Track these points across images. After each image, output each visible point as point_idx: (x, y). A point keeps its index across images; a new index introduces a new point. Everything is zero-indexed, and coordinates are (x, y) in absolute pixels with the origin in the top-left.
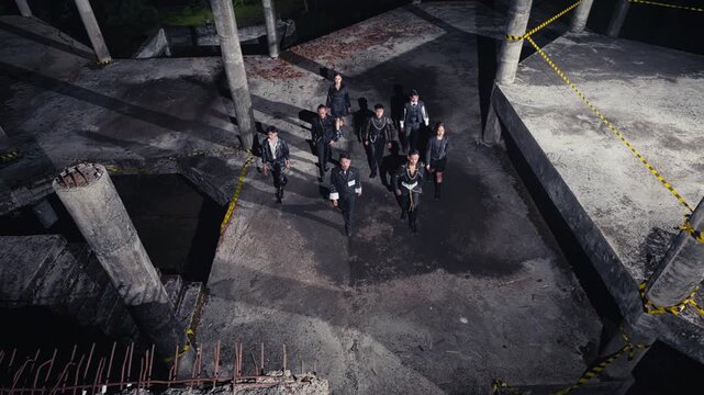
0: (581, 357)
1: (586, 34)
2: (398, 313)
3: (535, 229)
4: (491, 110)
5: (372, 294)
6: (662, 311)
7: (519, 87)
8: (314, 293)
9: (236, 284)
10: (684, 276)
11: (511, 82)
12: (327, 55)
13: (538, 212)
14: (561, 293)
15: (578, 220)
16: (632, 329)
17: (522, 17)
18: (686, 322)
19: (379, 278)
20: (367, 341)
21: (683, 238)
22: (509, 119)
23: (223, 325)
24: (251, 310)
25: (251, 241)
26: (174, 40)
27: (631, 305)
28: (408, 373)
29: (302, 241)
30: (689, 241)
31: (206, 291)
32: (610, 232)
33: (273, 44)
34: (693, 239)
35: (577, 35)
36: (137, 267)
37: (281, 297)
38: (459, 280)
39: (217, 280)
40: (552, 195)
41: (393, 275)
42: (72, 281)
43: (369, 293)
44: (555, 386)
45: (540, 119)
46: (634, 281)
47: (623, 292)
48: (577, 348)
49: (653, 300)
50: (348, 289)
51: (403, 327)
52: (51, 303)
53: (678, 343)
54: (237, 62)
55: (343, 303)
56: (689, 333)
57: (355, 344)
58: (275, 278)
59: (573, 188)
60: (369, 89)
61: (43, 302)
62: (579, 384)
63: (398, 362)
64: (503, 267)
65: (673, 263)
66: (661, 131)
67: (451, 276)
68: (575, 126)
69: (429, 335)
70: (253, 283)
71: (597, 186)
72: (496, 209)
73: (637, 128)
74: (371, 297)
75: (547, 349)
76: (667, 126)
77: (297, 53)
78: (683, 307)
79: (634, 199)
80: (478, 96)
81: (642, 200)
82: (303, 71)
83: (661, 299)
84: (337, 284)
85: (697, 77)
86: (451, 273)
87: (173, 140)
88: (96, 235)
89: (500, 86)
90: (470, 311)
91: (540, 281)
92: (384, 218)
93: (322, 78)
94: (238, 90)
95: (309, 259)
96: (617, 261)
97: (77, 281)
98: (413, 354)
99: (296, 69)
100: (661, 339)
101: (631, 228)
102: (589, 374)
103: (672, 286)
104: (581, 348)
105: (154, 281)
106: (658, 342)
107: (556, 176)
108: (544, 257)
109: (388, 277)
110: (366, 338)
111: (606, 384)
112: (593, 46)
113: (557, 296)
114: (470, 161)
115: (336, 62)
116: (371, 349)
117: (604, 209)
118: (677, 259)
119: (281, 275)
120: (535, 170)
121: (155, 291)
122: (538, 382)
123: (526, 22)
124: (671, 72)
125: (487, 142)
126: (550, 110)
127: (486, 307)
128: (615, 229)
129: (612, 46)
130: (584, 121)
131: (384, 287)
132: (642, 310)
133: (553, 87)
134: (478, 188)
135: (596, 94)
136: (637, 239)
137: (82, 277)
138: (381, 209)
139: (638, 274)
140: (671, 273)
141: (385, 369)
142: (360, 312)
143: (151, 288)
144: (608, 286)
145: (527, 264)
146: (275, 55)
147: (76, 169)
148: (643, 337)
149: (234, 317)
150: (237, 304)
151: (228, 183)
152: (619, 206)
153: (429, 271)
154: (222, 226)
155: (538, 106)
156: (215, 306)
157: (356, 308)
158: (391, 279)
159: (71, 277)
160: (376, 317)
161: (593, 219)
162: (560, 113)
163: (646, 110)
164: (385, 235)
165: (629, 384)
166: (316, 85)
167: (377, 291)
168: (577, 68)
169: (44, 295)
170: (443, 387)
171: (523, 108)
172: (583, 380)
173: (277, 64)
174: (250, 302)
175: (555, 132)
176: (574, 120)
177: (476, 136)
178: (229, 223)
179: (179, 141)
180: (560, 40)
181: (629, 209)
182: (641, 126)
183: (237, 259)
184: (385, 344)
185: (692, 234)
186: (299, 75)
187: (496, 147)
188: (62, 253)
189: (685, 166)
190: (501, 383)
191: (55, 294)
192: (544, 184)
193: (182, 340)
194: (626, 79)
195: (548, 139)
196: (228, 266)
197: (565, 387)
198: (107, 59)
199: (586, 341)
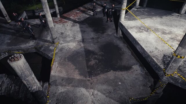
0: (150, 89)
1: (139, 7)
2: (103, 83)
3: (134, 57)
4: (119, 28)
5: (95, 79)
6: (169, 75)
7: (125, 21)
8: (80, 81)
9: (58, 81)
10: (174, 66)
11: (123, 20)
12: (73, 16)
13: (133, 53)
14: (143, 73)
15: (145, 54)
16: (162, 80)
17: (125, 4)
18: (175, 77)
19: (96, 75)
20: (96, 92)
21: (174, 57)
22: (124, 30)
23: (56, 93)
24: (63, 88)
25: (60, 69)
26: (28, 14)
27: (162, 75)
28: (108, 99)
29: (74, 67)
30: (175, 58)
31: (49, 84)
32: (154, 57)
33: (58, 14)
34: (176, 57)
35: (137, 7)
36: (34, 82)
37: (71, 83)
38: (117, 73)
39: (52, 81)
40: (138, 49)
41: (100, 73)
42: (11, 87)
43: (94, 79)
44: (145, 97)
45: (132, 29)
46: (162, 69)
47: (159, 71)
48: (148, 86)
49: (167, 73)
50: (88, 79)
51: (105, 87)
52: (5, 94)
53: (174, 82)
54: (50, 20)
55: (88, 83)
56: (176, 80)
57: (93, 93)
58: (68, 78)
59: (143, 46)
60: (86, 24)
61: (3, 94)
62: (150, 96)
63: (105, 97)
64: (127, 68)
65: (172, 63)
66: (161, 30)
67: (115, 72)
68: (141, 31)
69: (112, 88)
70: (62, 80)
71: (149, 45)
72: (123, 53)
73: (155, 30)
74: (95, 80)
75: (141, 88)
76: (162, 29)
77: (65, 16)
78: (174, 74)
79: (158, 48)
80: (114, 24)
81: (160, 48)
82: (67, 21)
83: (169, 72)
84: (85, 78)
85: (167, 16)
86: (114, 71)
87: (33, 43)
88: (22, 74)
89: (121, 22)
90: (121, 81)
91: (137, 71)
92: (95, 59)
93: (73, 22)
94: (51, 28)
95: (77, 72)
96: (157, 64)
97: (12, 87)
98: (109, 94)
99: (65, 20)
100: (170, 82)
101: (159, 55)
102: (152, 93)
103: (172, 69)
104: (149, 86)
105: (38, 84)
106: (168, 83)
107: (138, 44)
108: (137, 64)
109: (99, 74)
110: (95, 91)
111: (156, 95)
112: (142, 10)
113: (142, 74)
114: (115, 41)
115: (75, 18)
116: (97, 94)
117: (152, 51)
118: (172, 62)
119: (70, 77)
120: (132, 42)
121: (39, 87)
122: (140, 97)
123: (126, 5)
124: (161, 15)
125: (118, 36)
126: (134, 27)
127: (125, 79)
128: (155, 56)
129: (146, 10)
130: (143, 29)
131: (98, 77)
132: (164, 75)
133: (134, 21)
134: (118, 48)
135: (144, 22)
136: (160, 58)
137: (13, 85)
138: (94, 56)
139: (162, 67)
140: (171, 66)
141: (102, 99)
142: (93, 84)
143: (38, 87)
144: (155, 70)
145: (133, 67)
146: (59, 17)
147: (14, 56)
148: (165, 82)
149: (59, 90)
150: (59, 87)
151: (51, 53)
152: (155, 50)
153: (109, 71)
154: (51, 65)
155: (131, 26)
156: (53, 88)
157: (91, 84)
158: (99, 75)
159: (10, 86)
160: (97, 85)
161: (149, 54)
162: (137, 27)
163: (157, 25)
164: (96, 63)
165: (162, 94)
166: (71, 24)
167: (96, 78)
168: (139, 16)
169: (3, 92)
170: (117, 101)
171: (127, 27)
172: (151, 95)
173: (60, 19)
174: (62, 86)
175: (136, 33)
176: (141, 29)
177: (115, 35)
178: (53, 64)
179: (35, 43)
180: (133, 9)
181: (157, 50)
182: (156, 29)
183: (57, 74)
184: (100, 92)
185: (176, 56)
186: (66, 22)
187: (121, 37)
188: (6, 79)
189: (168, 39)
190: (131, 98)
191: (6, 91)
192: (136, 46)
193: (47, 99)
194: (151, 18)
195: (135, 34)
196: (55, 76)
197: (147, 97)
198: (10, 21)
199: (150, 84)
